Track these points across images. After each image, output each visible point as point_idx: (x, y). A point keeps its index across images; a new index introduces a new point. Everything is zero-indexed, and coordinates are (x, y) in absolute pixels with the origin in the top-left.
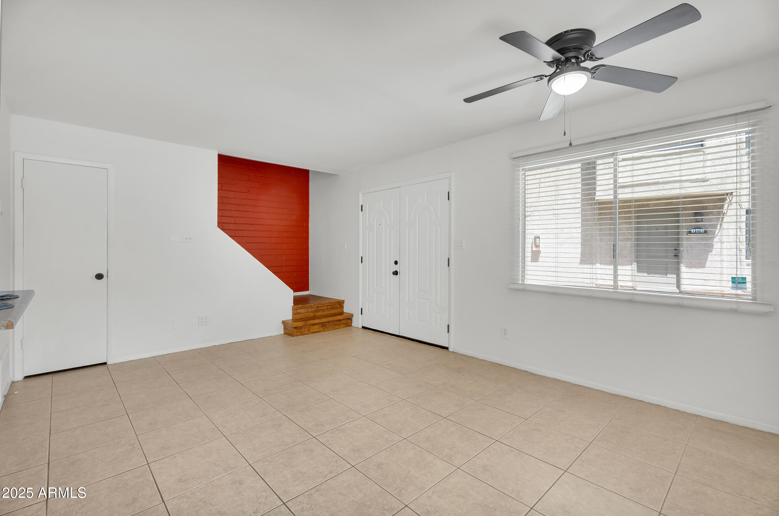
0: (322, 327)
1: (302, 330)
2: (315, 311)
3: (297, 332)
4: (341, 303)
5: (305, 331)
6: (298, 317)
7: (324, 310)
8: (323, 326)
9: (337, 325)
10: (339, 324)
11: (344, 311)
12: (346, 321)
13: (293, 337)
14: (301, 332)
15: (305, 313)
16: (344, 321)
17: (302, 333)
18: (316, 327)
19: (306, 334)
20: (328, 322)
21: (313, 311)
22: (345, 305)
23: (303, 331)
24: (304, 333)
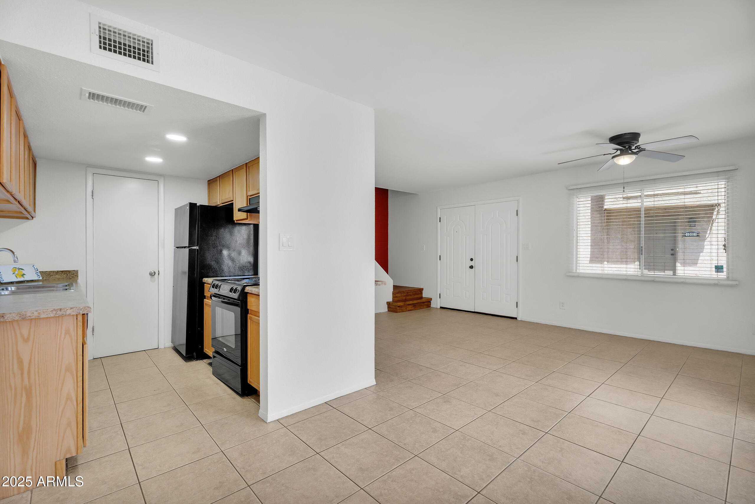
1: (403, 308)
3: (400, 310)
4: (421, 290)
5: (404, 309)
6: (396, 299)
7: (411, 295)
8: (414, 306)
9: (422, 306)
10: (423, 305)
11: (423, 296)
12: (427, 303)
13: (397, 313)
15: (400, 297)
16: (426, 303)
17: (402, 311)
18: (410, 306)
20: (417, 303)
21: (405, 295)
22: (423, 292)
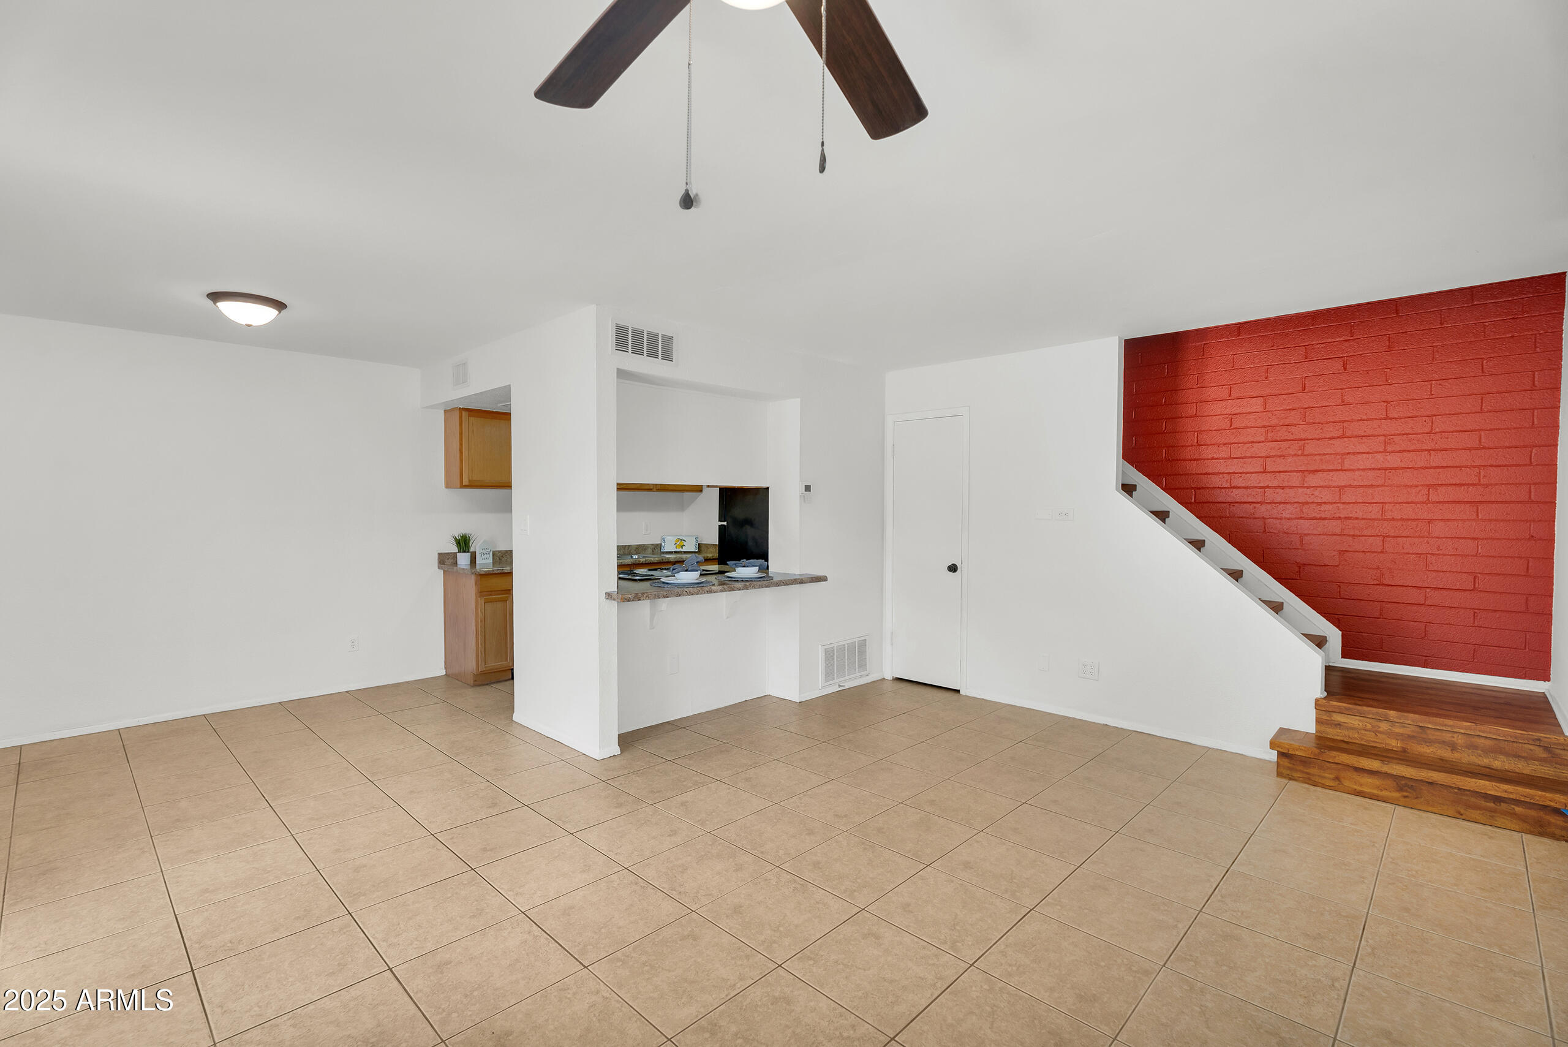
0: (1398, 791)
2: (1409, 736)
8: (1409, 791)
9: (1481, 808)
10: (1495, 811)
14: (1308, 773)
15: (1366, 730)
16: (1526, 811)
18: (1374, 781)
19: (1324, 787)
23: (1313, 775)
24: (1313, 778)
